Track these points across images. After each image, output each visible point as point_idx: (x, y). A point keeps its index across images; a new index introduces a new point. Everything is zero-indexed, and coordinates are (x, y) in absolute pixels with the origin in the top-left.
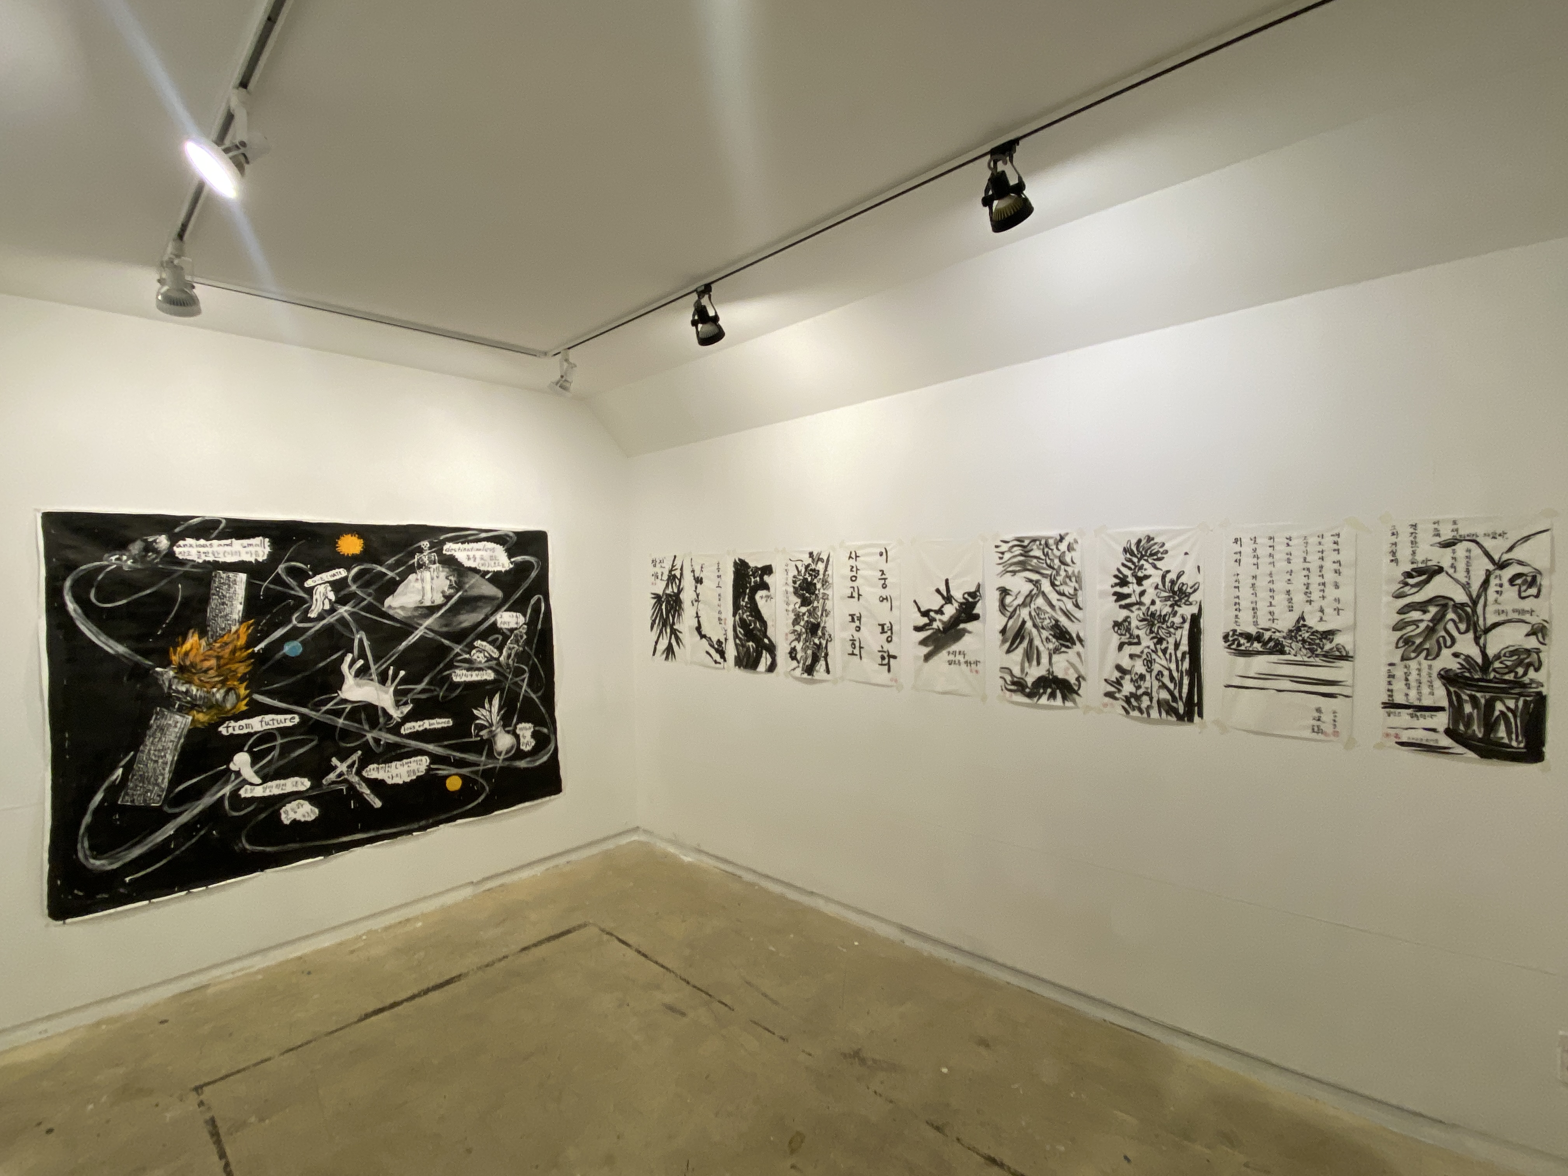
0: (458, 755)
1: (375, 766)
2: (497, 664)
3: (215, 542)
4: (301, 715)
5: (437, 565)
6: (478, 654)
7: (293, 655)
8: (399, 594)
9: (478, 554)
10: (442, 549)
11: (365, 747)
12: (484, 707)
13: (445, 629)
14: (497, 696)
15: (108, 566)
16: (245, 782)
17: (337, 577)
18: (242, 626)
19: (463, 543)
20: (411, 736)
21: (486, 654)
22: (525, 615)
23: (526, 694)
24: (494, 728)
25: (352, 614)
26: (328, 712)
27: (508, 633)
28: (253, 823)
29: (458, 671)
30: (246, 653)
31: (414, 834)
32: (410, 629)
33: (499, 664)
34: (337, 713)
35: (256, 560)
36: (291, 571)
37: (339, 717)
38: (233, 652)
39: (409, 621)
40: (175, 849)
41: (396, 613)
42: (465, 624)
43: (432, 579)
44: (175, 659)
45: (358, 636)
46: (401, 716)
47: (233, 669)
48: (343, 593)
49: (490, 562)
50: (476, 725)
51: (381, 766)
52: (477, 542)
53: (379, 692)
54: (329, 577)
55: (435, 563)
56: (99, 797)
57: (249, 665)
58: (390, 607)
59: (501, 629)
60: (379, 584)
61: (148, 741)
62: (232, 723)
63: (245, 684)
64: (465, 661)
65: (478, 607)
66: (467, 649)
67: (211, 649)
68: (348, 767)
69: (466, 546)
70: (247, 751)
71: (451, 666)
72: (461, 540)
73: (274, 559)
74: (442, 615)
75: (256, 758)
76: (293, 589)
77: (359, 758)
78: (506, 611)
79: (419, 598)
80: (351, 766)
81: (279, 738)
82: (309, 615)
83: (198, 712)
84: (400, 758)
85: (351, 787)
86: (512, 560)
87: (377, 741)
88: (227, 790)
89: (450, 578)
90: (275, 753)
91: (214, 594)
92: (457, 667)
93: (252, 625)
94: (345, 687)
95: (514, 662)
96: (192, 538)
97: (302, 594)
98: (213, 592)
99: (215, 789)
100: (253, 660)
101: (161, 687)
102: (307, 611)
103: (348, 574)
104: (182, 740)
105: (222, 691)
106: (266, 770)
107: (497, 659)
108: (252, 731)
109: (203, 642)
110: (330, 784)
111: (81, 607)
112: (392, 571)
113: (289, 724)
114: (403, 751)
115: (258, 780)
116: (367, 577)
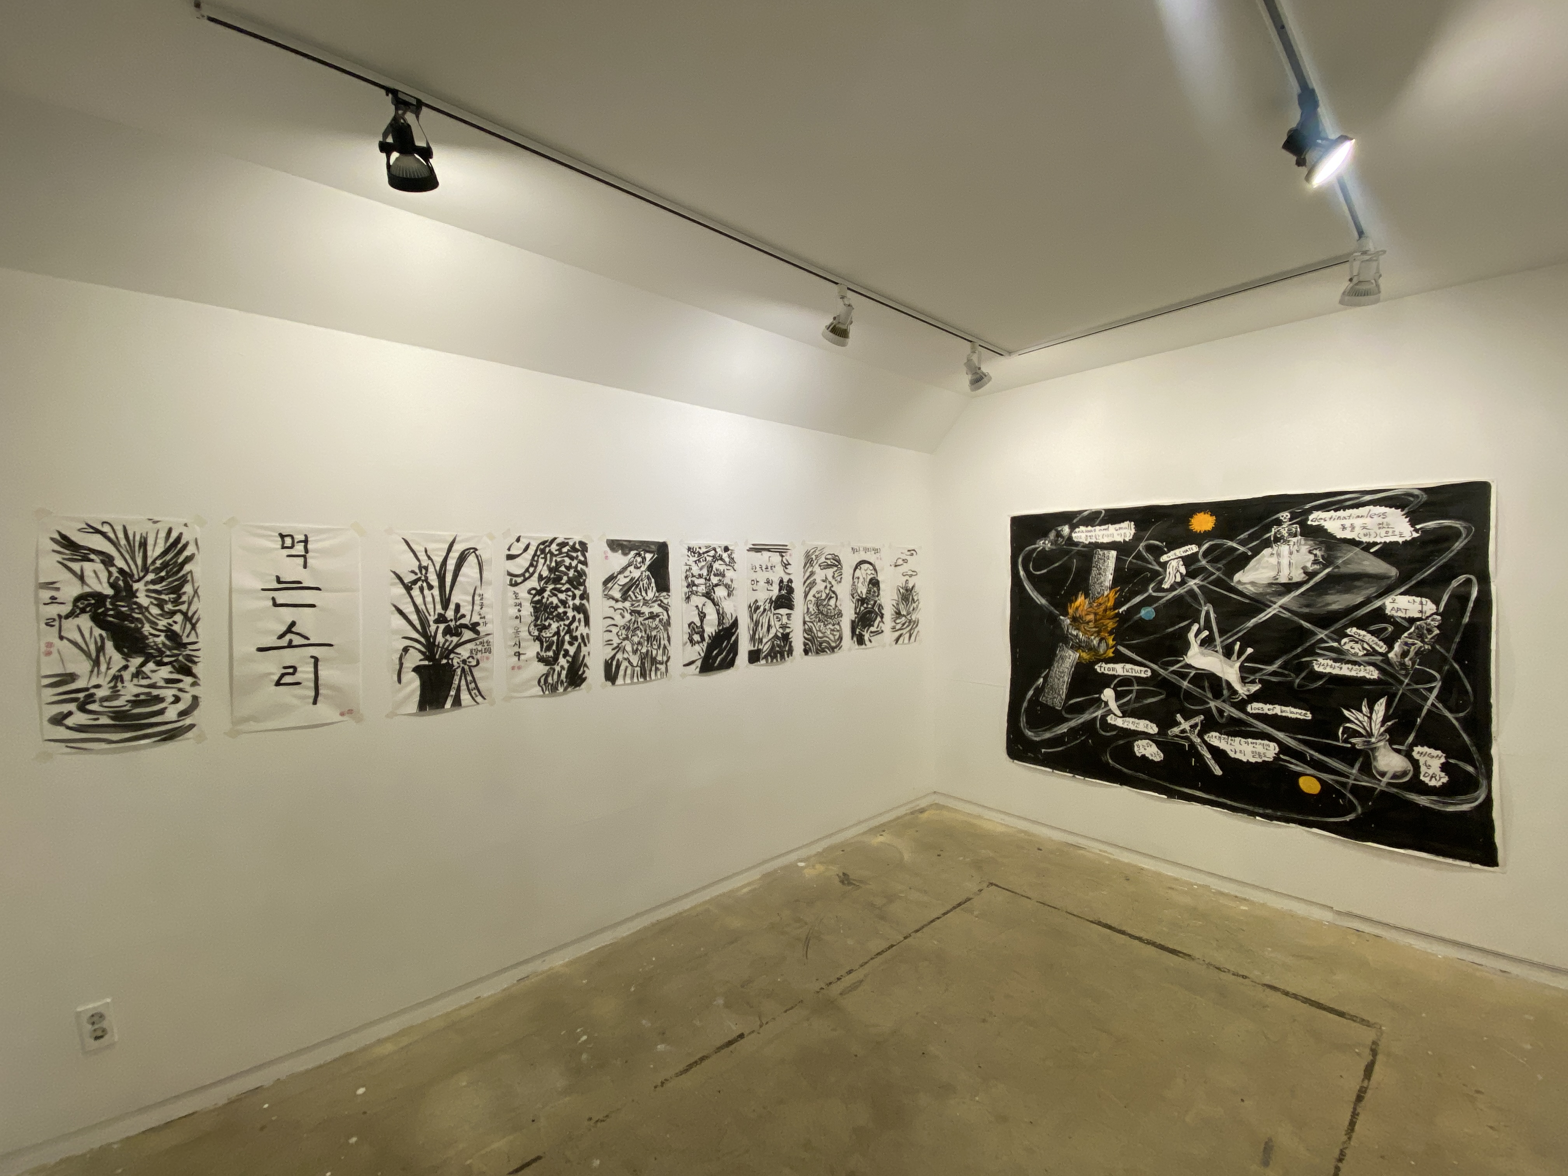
0: (1317, 755)
1: (1217, 734)
2: (1382, 661)
3: (1098, 528)
4: (1153, 671)
5: (1300, 537)
6: (1352, 644)
7: (1147, 619)
8: (1249, 570)
9: (1358, 523)
10: (1307, 519)
11: (1208, 713)
12: (1361, 711)
13: (1306, 610)
14: (1383, 701)
15: (1039, 548)
16: (1110, 712)
17: (1189, 553)
18: (1112, 591)
19: (1336, 510)
20: (1257, 717)
21: (1366, 646)
22: (1437, 603)
23: (1434, 710)
24: (1373, 740)
25: (1200, 587)
26: (1173, 672)
27: (1406, 624)
28: (1114, 745)
29: (1320, 660)
30: (1112, 613)
31: (1258, 818)
32: (1262, 606)
33: (1387, 661)
34: (1183, 676)
35: (1124, 540)
36: (1149, 548)
37: (1184, 680)
38: (1105, 610)
39: (1260, 598)
40: (1068, 742)
41: (1247, 588)
42: (1334, 607)
43: (1291, 553)
44: (1071, 611)
45: (1206, 608)
46: (1247, 693)
47: (1105, 624)
48: (1193, 567)
49: (1378, 531)
50: (1346, 728)
51: (1223, 736)
52: (1357, 508)
53: (1224, 665)
54: (1182, 553)
55: (1295, 536)
56: (1031, 693)
57: (1116, 622)
58: (1239, 582)
59: (1392, 617)
60: (1230, 558)
61: (1056, 665)
62: (1104, 665)
63: (1112, 637)
64: (1331, 649)
65: (1356, 587)
66: (1335, 637)
67: (1091, 607)
68: (1191, 727)
69: (1341, 513)
70: (1113, 689)
71: (1311, 652)
72: (1334, 507)
73: (1137, 538)
74: (1302, 594)
75: (1119, 696)
76: (1150, 563)
77: (1202, 722)
78: (1402, 594)
79: (1273, 574)
80: (1193, 727)
81: (1135, 684)
82: (1163, 586)
83: (1083, 651)
84: (1246, 735)
85: (1192, 745)
86: (1418, 527)
87: (1221, 712)
88: (1099, 713)
89: (1315, 552)
90: (1132, 696)
91: (1094, 567)
92: (1320, 655)
93: (1118, 591)
94: (1190, 653)
95: (1413, 664)
96: (1084, 526)
97: (1157, 568)
98: (1093, 565)
99: (1091, 710)
100: (1118, 619)
101: (1062, 629)
102: (1161, 582)
103: (1199, 549)
104: (1073, 669)
105: (1097, 639)
106: (1126, 708)
107: (1385, 655)
108: (1117, 674)
109: (1087, 601)
110: (1174, 736)
111: (1026, 575)
112: (1244, 546)
113: (1143, 675)
114: (1248, 729)
115: (1119, 713)
116: (1216, 553)
